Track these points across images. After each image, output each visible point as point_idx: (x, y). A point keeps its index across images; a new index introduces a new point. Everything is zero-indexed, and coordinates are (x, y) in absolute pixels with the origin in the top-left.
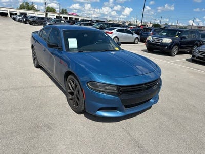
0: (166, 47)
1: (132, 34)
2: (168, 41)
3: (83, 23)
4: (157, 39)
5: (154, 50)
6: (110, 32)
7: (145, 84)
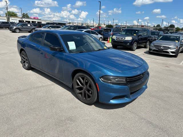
0: (128, 44)
1: (97, 35)
2: (129, 38)
3: (50, 26)
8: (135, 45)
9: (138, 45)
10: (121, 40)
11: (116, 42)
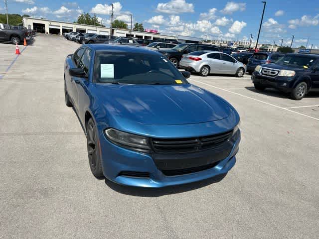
0: (285, 84)
3: (159, 45)
4: (270, 70)
5: (267, 89)
6: (196, 57)
7: (200, 138)
8: (301, 89)
9: (311, 90)
10: (270, 74)
11: (260, 77)
